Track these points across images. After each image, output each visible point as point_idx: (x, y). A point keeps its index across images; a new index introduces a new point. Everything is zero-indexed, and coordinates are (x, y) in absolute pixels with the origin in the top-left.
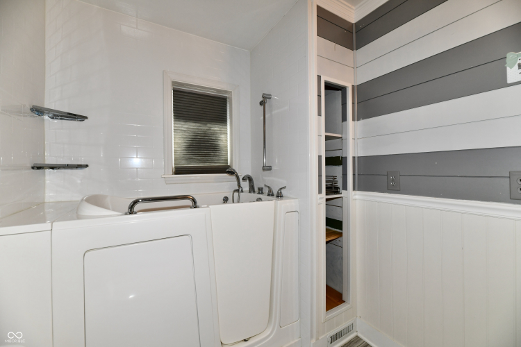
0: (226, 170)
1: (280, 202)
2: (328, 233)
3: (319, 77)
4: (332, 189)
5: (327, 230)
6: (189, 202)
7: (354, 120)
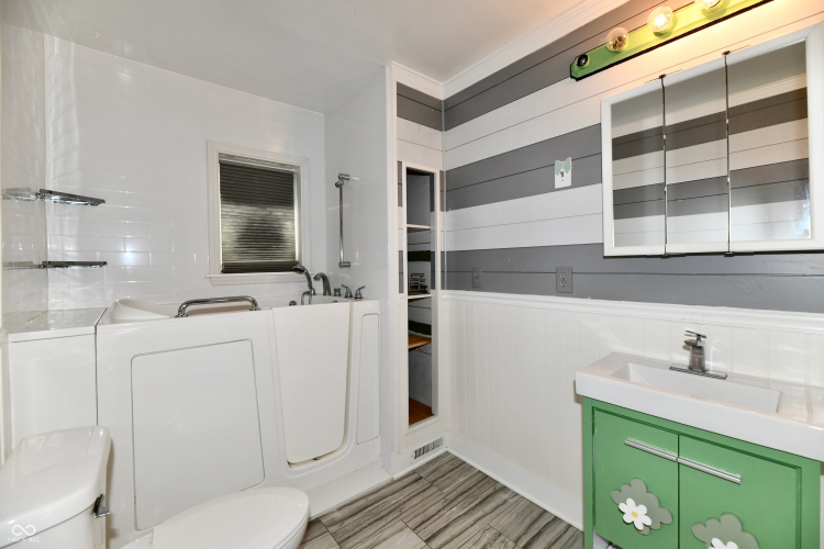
0: (293, 267)
1: (357, 304)
2: (411, 338)
3: (400, 163)
4: (417, 287)
5: (410, 335)
6: (249, 304)
7: (442, 209)
